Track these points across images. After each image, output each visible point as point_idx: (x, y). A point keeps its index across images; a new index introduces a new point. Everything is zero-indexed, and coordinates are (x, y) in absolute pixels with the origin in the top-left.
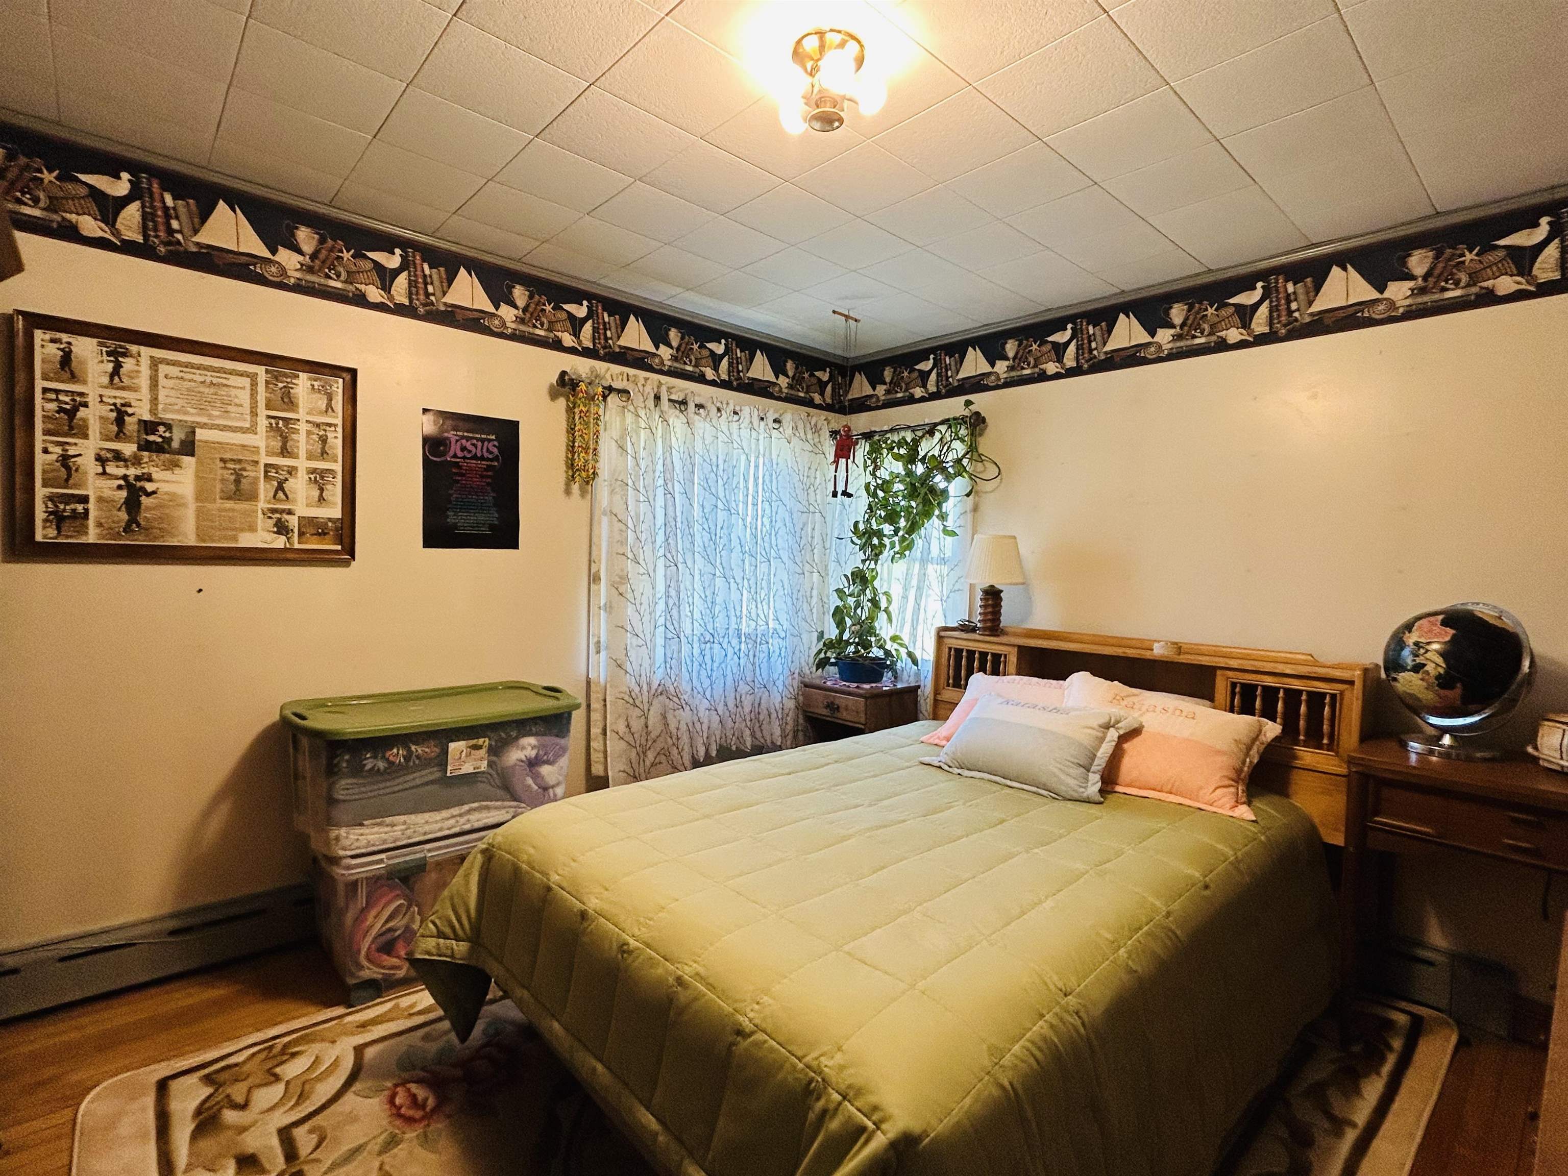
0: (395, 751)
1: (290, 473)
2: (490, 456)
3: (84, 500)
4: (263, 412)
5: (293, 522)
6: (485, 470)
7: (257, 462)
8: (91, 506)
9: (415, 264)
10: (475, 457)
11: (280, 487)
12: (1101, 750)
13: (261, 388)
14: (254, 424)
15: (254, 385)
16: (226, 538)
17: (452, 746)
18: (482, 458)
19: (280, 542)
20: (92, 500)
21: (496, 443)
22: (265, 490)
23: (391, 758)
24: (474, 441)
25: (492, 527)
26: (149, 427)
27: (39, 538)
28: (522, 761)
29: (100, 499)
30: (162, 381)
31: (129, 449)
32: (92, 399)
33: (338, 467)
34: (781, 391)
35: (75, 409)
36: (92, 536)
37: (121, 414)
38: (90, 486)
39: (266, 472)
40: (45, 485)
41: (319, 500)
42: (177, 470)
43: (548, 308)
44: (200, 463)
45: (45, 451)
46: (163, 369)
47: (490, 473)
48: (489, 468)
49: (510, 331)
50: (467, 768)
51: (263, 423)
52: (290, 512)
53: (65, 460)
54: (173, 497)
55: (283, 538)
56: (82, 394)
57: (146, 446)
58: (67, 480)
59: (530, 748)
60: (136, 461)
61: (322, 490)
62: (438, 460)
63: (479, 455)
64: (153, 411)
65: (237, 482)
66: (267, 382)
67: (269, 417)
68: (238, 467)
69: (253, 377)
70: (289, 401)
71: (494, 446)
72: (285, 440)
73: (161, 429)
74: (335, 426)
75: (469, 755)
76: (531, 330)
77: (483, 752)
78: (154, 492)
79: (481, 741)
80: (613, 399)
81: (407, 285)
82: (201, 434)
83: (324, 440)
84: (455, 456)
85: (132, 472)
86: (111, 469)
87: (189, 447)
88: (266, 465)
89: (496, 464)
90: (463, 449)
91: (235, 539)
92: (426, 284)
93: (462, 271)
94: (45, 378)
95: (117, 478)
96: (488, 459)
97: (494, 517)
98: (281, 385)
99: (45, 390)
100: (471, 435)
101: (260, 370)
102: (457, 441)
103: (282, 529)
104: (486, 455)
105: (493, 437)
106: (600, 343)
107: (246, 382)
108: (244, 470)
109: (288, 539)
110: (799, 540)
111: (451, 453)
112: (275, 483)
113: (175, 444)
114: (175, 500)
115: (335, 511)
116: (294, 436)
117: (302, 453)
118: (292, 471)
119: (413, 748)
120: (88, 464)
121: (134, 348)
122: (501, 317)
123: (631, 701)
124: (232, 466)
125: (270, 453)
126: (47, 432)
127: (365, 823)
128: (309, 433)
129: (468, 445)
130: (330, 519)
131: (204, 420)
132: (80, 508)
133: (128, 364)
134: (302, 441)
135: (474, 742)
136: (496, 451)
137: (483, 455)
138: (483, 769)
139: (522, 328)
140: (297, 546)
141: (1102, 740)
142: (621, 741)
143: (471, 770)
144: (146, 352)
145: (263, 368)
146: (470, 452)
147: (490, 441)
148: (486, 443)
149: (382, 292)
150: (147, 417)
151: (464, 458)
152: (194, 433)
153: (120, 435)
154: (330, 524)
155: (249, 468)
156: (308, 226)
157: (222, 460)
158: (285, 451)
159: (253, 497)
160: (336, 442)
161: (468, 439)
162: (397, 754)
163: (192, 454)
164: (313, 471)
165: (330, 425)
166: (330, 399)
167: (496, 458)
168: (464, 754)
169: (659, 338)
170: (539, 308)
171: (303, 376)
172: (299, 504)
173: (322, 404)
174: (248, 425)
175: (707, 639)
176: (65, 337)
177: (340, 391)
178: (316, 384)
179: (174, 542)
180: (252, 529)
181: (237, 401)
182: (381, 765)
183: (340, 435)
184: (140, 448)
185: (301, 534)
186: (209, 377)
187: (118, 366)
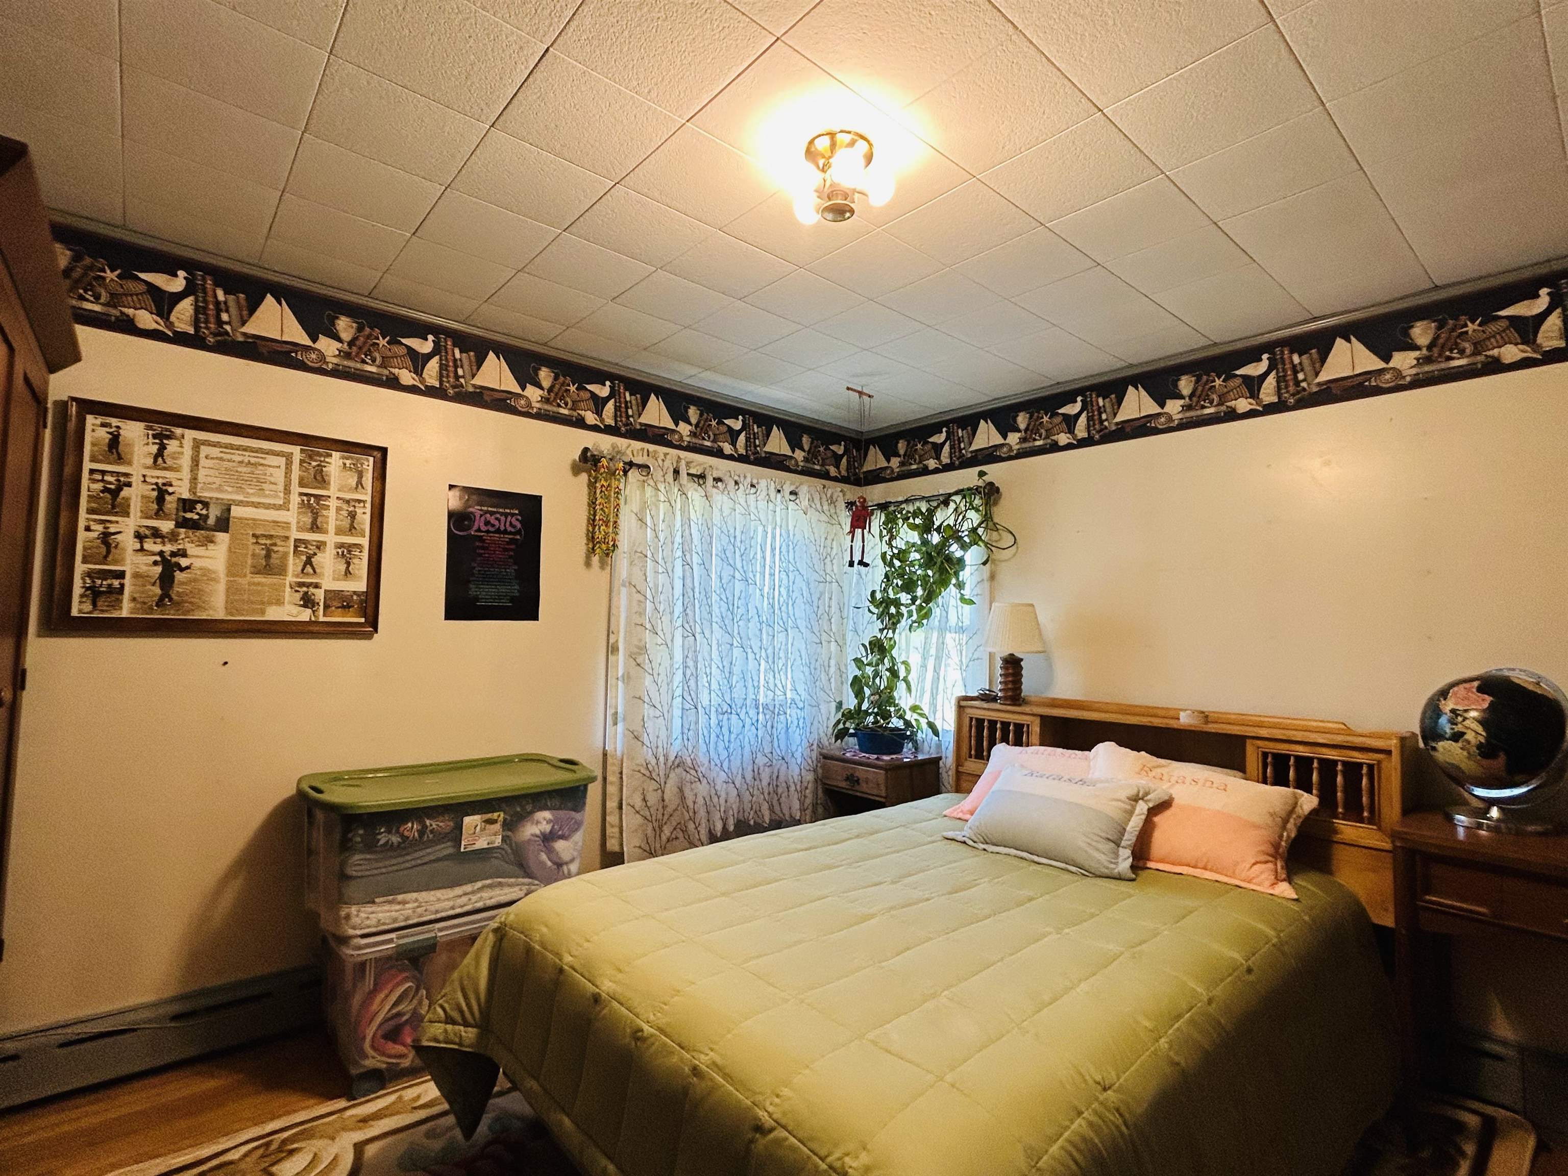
0: (410, 825)
1: (318, 548)
2: (513, 530)
3: (121, 575)
4: (296, 489)
5: (319, 595)
6: (508, 543)
7: (287, 538)
8: (127, 581)
9: (446, 349)
10: (498, 531)
11: (309, 562)
12: (1131, 824)
13: (296, 466)
14: (287, 502)
15: (289, 464)
16: (255, 611)
17: (467, 820)
18: (505, 532)
19: (305, 615)
20: (128, 576)
21: (520, 518)
22: (293, 565)
23: (406, 833)
24: (498, 516)
25: (512, 599)
26: (187, 505)
27: (75, 612)
28: (537, 836)
29: (136, 575)
30: (203, 462)
31: (166, 526)
32: (136, 480)
33: (365, 542)
34: (797, 465)
35: (119, 489)
36: (126, 611)
37: (162, 493)
38: (128, 561)
39: (296, 547)
40: (85, 561)
41: (346, 574)
42: (211, 546)
43: (573, 388)
44: (232, 540)
45: (88, 529)
46: (204, 450)
47: (513, 547)
48: (512, 541)
49: (535, 410)
50: (482, 844)
51: (295, 499)
52: (317, 586)
53: (106, 537)
54: (206, 572)
55: (309, 611)
56: (127, 475)
57: (183, 523)
58: (106, 557)
59: (545, 823)
60: (173, 537)
61: (348, 564)
62: (461, 533)
63: (502, 528)
64: (193, 490)
65: (268, 556)
66: (302, 461)
67: (301, 494)
68: (268, 542)
69: (289, 457)
70: (321, 479)
71: (517, 520)
72: (316, 515)
73: (199, 506)
74: (364, 502)
75: (483, 830)
76: (555, 409)
77: (497, 827)
78: (188, 568)
79: (496, 814)
80: (633, 474)
81: (438, 369)
82: (236, 511)
83: (353, 515)
84: (479, 530)
85: (168, 548)
86: (149, 545)
87: (223, 524)
88: (296, 540)
89: (518, 537)
90: (487, 523)
91: (263, 612)
92: (456, 367)
93: (491, 355)
94: (93, 459)
95: (154, 554)
96: (511, 533)
97: (515, 589)
98: (314, 464)
99: (92, 471)
100: (495, 510)
101: (296, 451)
102: (481, 516)
103: (308, 602)
104: (509, 529)
105: (517, 512)
106: (621, 421)
107: (282, 461)
108: (275, 545)
109: (314, 612)
110: (816, 609)
111: (475, 527)
112: (304, 558)
113: (211, 521)
114: (208, 575)
115: (361, 585)
116: (325, 512)
117: (331, 528)
118: (320, 546)
119: (428, 822)
120: (128, 541)
121: (178, 431)
122: (527, 398)
123: (648, 774)
124: (263, 542)
125: (300, 529)
126: (90, 511)
127: (377, 900)
128: (339, 509)
129: (492, 520)
130: (355, 592)
131: (240, 497)
132: (116, 583)
133: (172, 446)
134: (332, 517)
135: (489, 816)
136: (519, 526)
137: (506, 530)
138: (496, 845)
139: (547, 407)
140: (322, 619)
141: (1131, 813)
142: (637, 816)
143: (486, 846)
144: (191, 435)
145: (299, 448)
146: (493, 526)
147: (513, 515)
148: (509, 518)
149: (414, 376)
150: (186, 495)
151: (488, 532)
152: (229, 510)
153: (160, 513)
154: (355, 597)
155: (279, 542)
156: (348, 316)
157: (254, 535)
158: (315, 527)
159: (281, 571)
160: (365, 518)
161: (492, 513)
162: (411, 828)
163: (226, 530)
164: (341, 546)
165: (359, 501)
166: (360, 475)
167: (518, 532)
168: (478, 828)
169: (678, 416)
170: (563, 388)
171: (336, 455)
172: (326, 578)
173: (353, 481)
174: (281, 502)
175: (724, 710)
176: (114, 422)
177: (371, 468)
178: (348, 462)
179: (204, 616)
180: (279, 602)
181: (273, 480)
182: (395, 839)
183: (368, 510)
184: (178, 525)
185: (326, 607)
186: (247, 457)
187: (162, 448)
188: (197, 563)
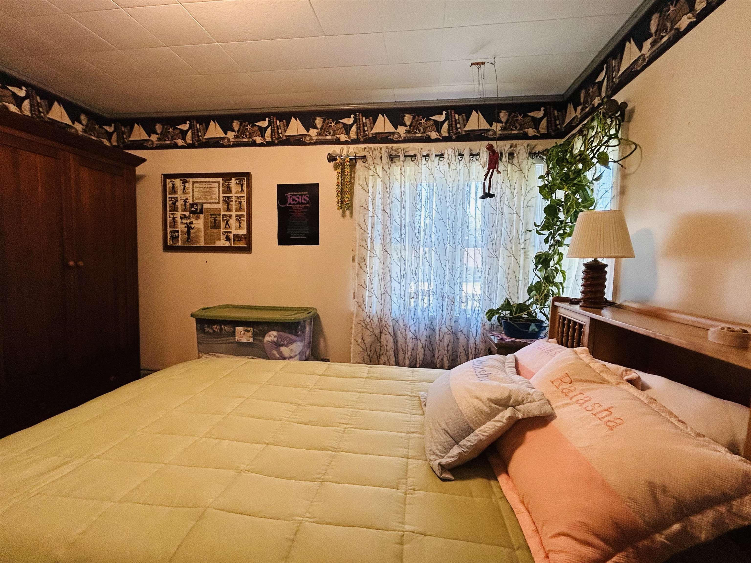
0: (216, 326)
1: (230, 217)
2: (305, 202)
3: (177, 231)
4: (222, 195)
5: (231, 236)
6: (303, 209)
7: (220, 215)
8: (180, 234)
10: (299, 203)
11: (227, 223)
13: (221, 186)
14: (219, 200)
15: (219, 186)
16: (212, 243)
17: (237, 328)
18: (302, 203)
19: (227, 244)
20: (180, 232)
21: (308, 196)
22: (223, 225)
23: (215, 329)
24: (298, 196)
25: (306, 235)
26: (192, 205)
27: (169, 245)
29: (181, 231)
30: (195, 189)
31: (187, 214)
32: (179, 199)
33: (245, 213)
35: (176, 203)
36: (180, 244)
37: (185, 201)
38: (179, 227)
39: (223, 217)
40: (170, 228)
41: (239, 228)
42: (199, 220)
44: (205, 217)
45: (170, 217)
46: (196, 185)
47: (306, 210)
48: (305, 208)
50: (244, 340)
51: (222, 199)
52: (230, 232)
53: (174, 219)
54: (198, 229)
55: (228, 242)
56: (177, 197)
57: (191, 212)
58: (174, 226)
60: (189, 218)
61: (240, 223)
62: (282, 206)
63: (300, 202)
64: (193, 200)
65: (215, 222)
66: (223, 184)
67: (223, 197)
68: (215, 217)
69: (218, 182)
70: (228, 190)
71: (307, 197)
72: (228, 205)
73: (195, 206)
74: (244, 197)
75: (244, 334)
77: (250, 334)
78: (194, 228)
79: (249, 329)
80: (359, 164)
82: (205, 206)
83: (240, 203)
84: (290, 204)
85: (188, 221)
86: (184, 221)
87: (201, 212)
88: (223, 215)
89: (308, 205)
90: (294, 200)
91: (215, 243)
93: (293, 119)
94: (170, 194)
95: (185, 224)
96: (304, 204)
97: (306, 230)
98: (227, 184)
99: (169, 198)
100: (297, 193)
101: (220, 180)
102: (291, 197)
103: (228, 239)
104: (303, 201)
105: (307, 193)
107: (216, 185)
108: (216, 217)
109: (230, 243)
111: (288, 203)
112: (226, 222)
113: (198, 211)
114: (198, 230)
115: (244, 231)
116: (231, 203)
117: (234, 209)
118: (230, 216)
119: (223, 326)
120: (179, 220)
121: (188, 179)
122: (310, 135)
123: (364, 325)
124: (213, 217)
125: (225, 211)
126: (170, 211)
127: (210, 353)
128: (236, 201)
129: (295, 198)
130: (243, 234)
131: (205, 201)
132: (177, 234)
133: (187, 185)
134: (234, 205)
135: (246, 328)
136: (308, 199)
137: (302, 202)
138: (251, 342)
139: (320, 138)
140: (232, 245)
142: (359, 346)
143: (246, 341)
144: (191, 180)
145: (221, 179)
146: (296, 201)
147: (305, 195)
148: (303, 196)
150: (191, 202)
151: (294, 204)
152: (203, 206)
153: (185, 210)
154: (243, 236)
155: (218, 217)
157: (211, 215)
158: (229, 209)
159: (219, 228)
160: (244, 204)
161: (295, 195)
162: (217, 328)
163: (202, 214)
164: (237, 216)
165: (242, 197)
166: (242, 185)
167: (308, 203)
168: (242, 333)
171: (233, 179)
172: (233, 229)
173: (240, 189)
174: (217, 201)
175: (412, 296)
176: (173, 180)
177: (245, 183)
178: (237, 181)
179: (198, 245)
180: (219, 239)
181: (214, 192)
182: (211, 331)
183: (245, 200)
184: (190, 213)
185: (234, 241)
186: (207, 185)
187: (185, 186)
188: (196, 226)
